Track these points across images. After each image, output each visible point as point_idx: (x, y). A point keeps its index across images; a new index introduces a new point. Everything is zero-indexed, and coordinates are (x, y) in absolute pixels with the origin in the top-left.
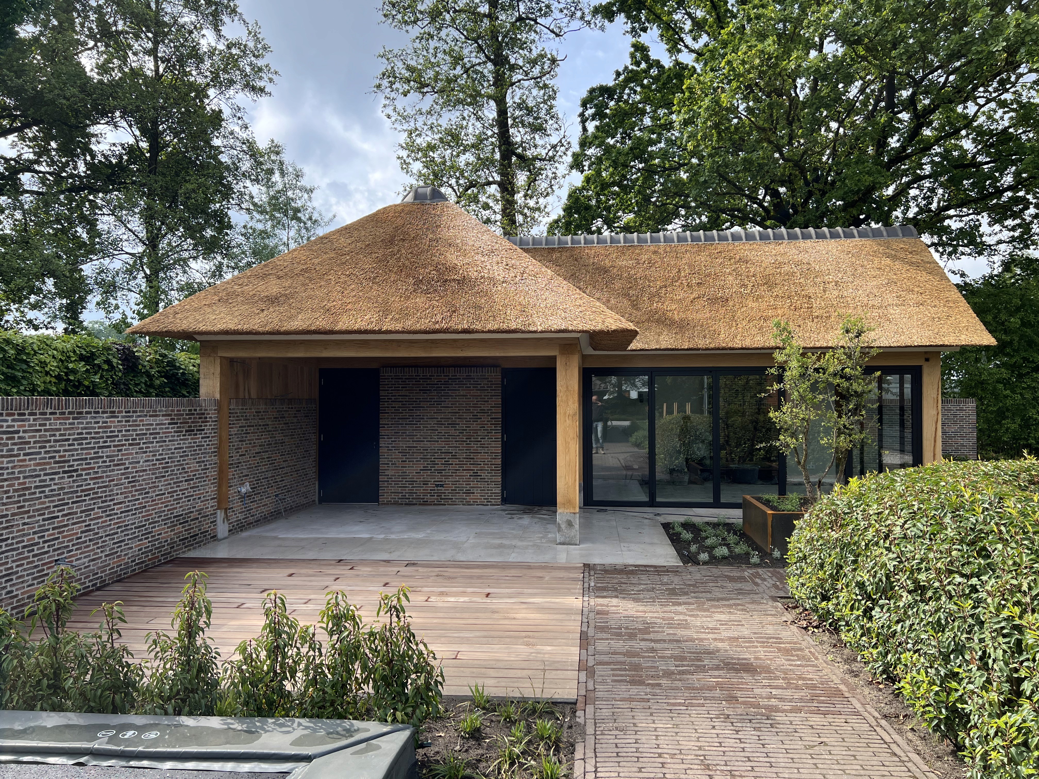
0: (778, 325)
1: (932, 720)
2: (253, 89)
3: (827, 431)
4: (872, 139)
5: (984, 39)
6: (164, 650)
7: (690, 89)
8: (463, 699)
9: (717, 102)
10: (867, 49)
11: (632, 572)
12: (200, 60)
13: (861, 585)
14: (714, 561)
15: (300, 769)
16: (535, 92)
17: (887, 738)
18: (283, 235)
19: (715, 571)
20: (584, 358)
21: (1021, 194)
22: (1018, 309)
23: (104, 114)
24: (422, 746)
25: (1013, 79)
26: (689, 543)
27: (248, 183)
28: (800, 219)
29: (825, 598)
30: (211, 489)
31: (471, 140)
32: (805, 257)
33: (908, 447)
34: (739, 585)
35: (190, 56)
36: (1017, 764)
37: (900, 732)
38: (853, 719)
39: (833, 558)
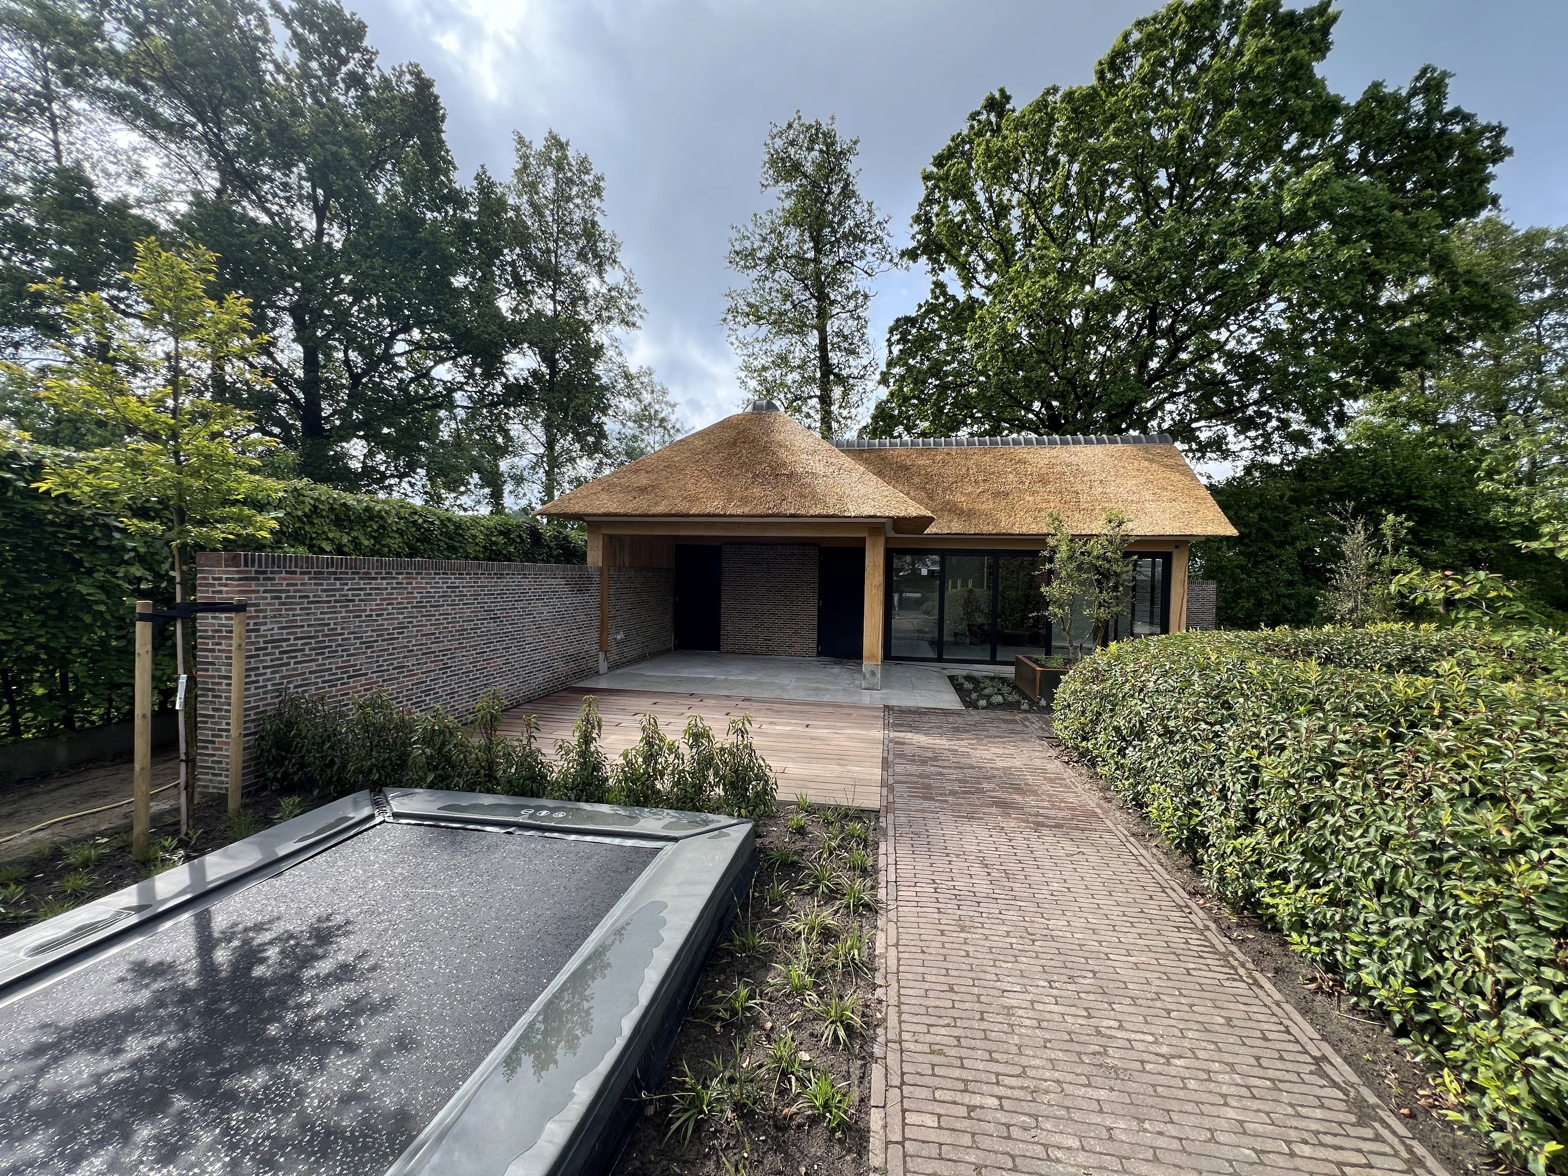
0: (1051, 515)
1: (1174, 839)
2: (627, 323)
3: (1090, 604)
4: (1135, 360)
5: (1240, 273)
6: (567, 754)
7: (981, 318)
8: (791, 803)
9: (1003, 329)
10: (1134, 284)
11: (924, 713)
12: (586, 301)
13: (1117, 729)
14: (990, 706)
15: (670, 846)
16: (850, 322)
17: (1135, 852)
18: (649, 439)
19: (992, 714)
20: (887, 539)
21: (1265, 409)
22: (1257, 506)
23: (514, 346)
24: (760, 837)
25: (1263, 308)
26: (970, 692)
27: (622, 399)
28: (1070, 427)
29: (1085, 739)
30: (595, 636)
31: (798, 362)
32: (1074, 459)
33: (1157, 620)
34: (1011, 726)
35: (580, 298)
36: (1250, 878)
37: (1146, 847)
38: (1106, 835)
39: (1094, 706)
